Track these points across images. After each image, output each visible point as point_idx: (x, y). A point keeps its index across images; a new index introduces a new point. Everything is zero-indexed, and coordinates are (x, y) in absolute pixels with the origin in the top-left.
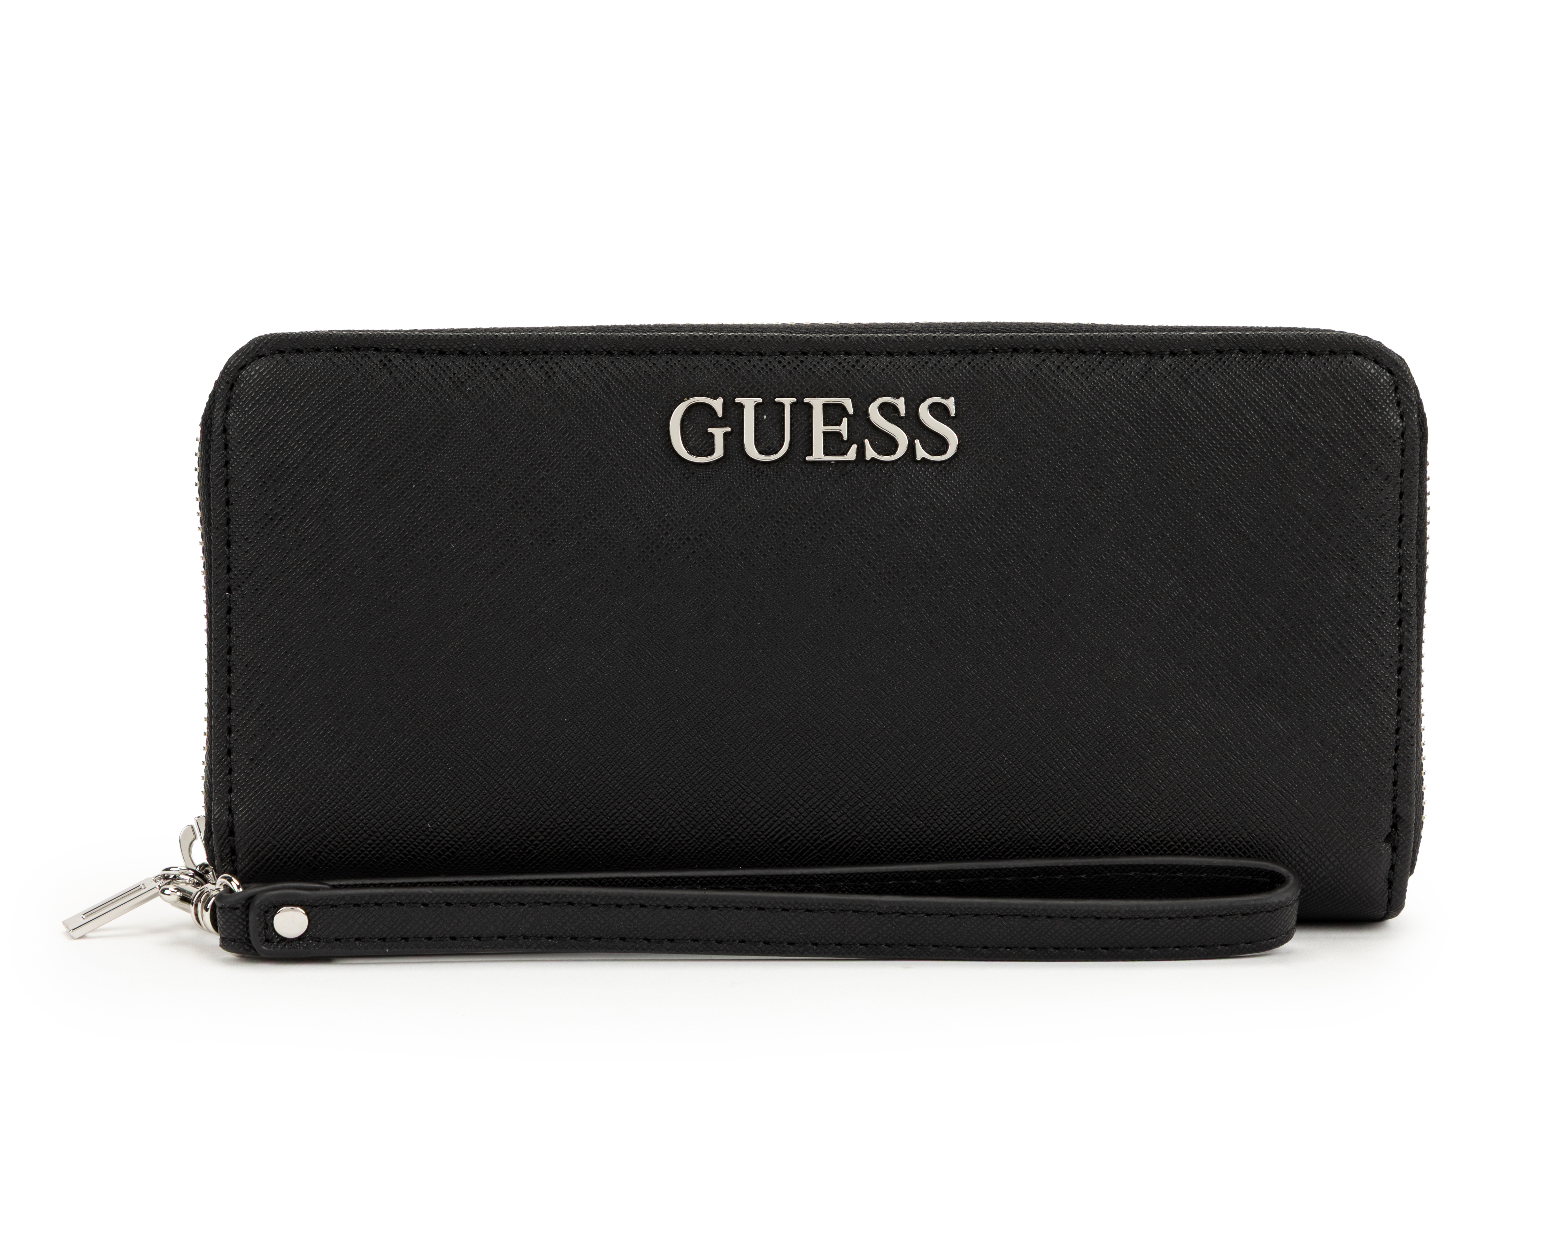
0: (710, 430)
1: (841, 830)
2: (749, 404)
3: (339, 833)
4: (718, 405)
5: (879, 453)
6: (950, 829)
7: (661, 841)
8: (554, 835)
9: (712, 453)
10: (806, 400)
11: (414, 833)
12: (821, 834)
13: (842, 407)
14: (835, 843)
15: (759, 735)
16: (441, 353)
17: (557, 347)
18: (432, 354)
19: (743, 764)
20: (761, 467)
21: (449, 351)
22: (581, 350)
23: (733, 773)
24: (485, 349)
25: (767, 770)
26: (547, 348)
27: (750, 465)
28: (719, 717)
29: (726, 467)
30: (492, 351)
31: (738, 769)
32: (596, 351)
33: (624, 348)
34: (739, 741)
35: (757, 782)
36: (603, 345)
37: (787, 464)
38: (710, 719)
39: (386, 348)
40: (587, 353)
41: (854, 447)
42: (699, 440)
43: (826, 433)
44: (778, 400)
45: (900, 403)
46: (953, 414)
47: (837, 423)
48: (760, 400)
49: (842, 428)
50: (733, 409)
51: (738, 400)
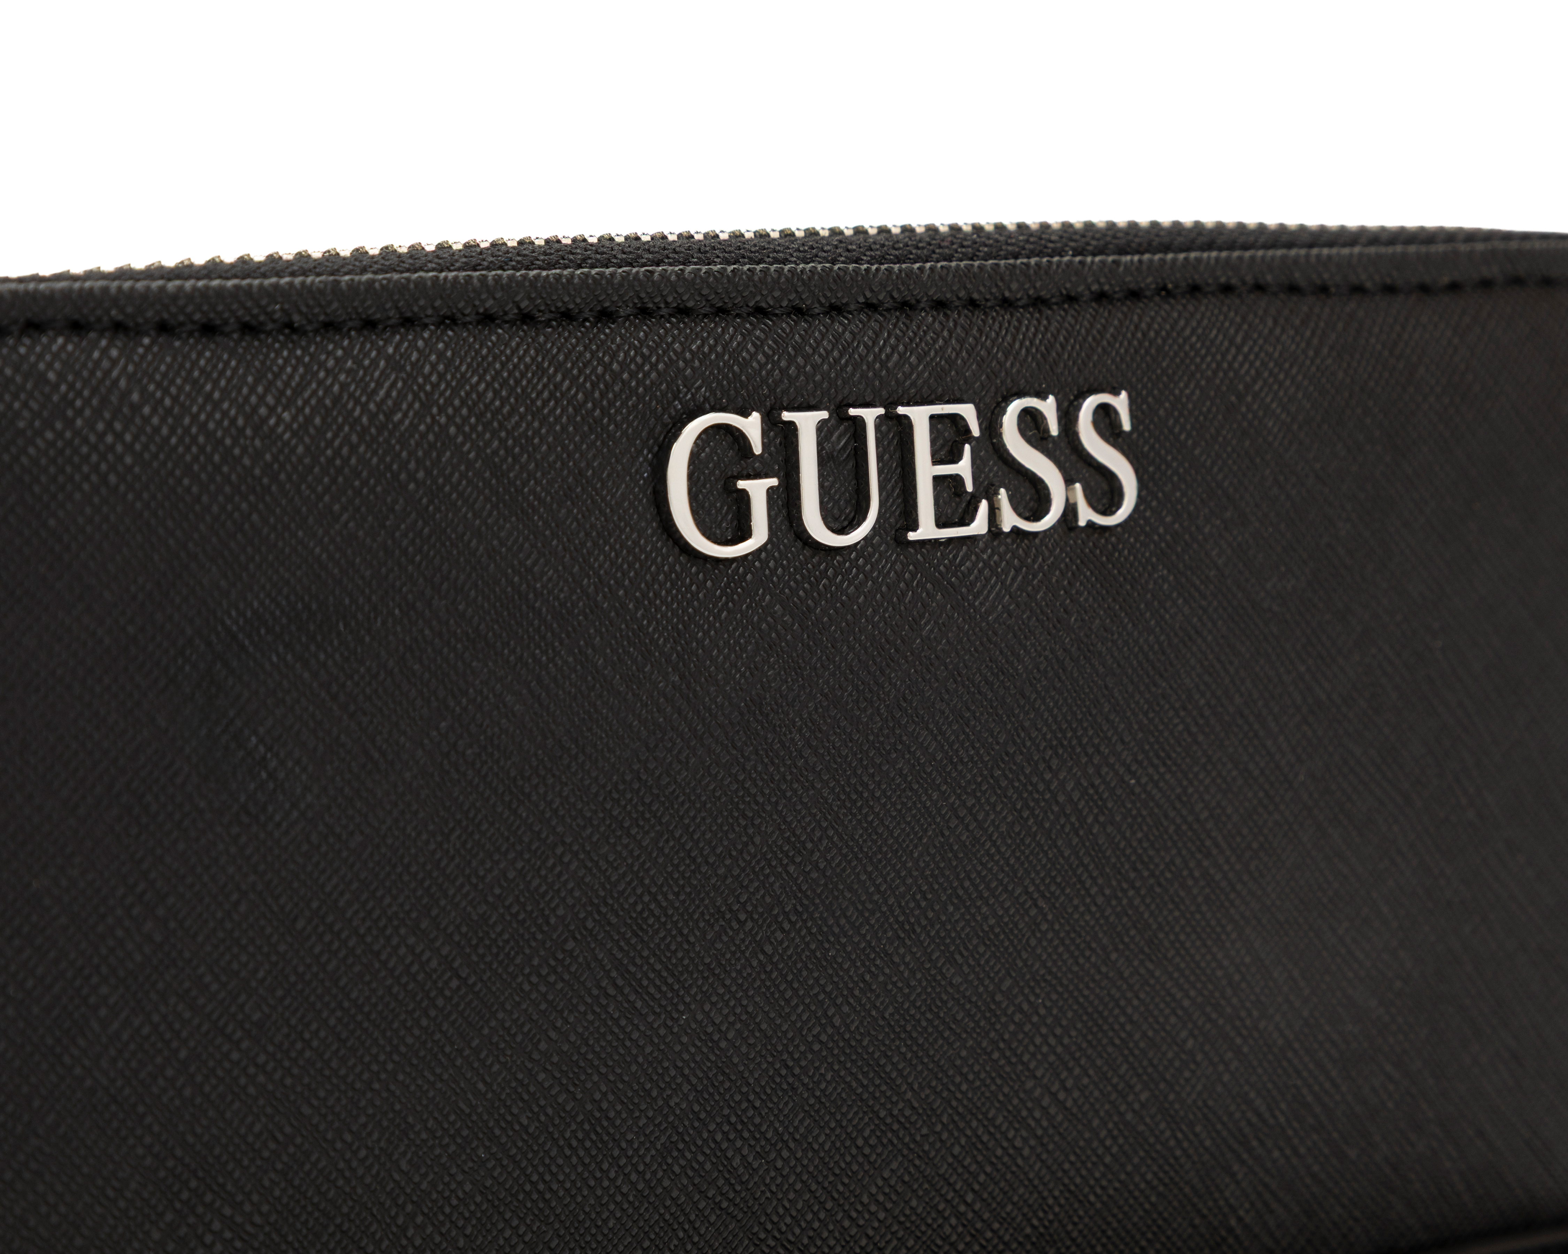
0: (742, 484)
2: (807, 423)
4: (752, 427)
5: (1021, 517)
9: (743, 533)
10: (901, 410)
13: (956, 420)
15: (818, 1135)
16: (209, 330)
17: (434, 308)
18: (191, 334)
19: (790, 1201)
20: (833, 559)
21: (226, 322)
22: (478, 313)
23: (773, 1222)
24: (296, 318)
25: (829, 1205)
26: (416, 309)
27: (813, 557)
28: (754, 1108)
29: (772, 564)
30: (310, 322)
31: (781, 1211)
32: (506, 313)
33: (560, 304)
34: (785, 1154)
35: (811, 1233)
36: (522, 300)
37: (875, 548)
38: (737, 1116)
39: (99, 320)
40: (487, 319)
41: (984, 505)
42: (722, 507)
43: (938, 480)
44: (852, 412)
45: (1048, 407)
46: (1127, 426)
47: (954, 457)
48: (824, 415)
49: (964, 468)
50: (775, 437)
51: (787, 416)
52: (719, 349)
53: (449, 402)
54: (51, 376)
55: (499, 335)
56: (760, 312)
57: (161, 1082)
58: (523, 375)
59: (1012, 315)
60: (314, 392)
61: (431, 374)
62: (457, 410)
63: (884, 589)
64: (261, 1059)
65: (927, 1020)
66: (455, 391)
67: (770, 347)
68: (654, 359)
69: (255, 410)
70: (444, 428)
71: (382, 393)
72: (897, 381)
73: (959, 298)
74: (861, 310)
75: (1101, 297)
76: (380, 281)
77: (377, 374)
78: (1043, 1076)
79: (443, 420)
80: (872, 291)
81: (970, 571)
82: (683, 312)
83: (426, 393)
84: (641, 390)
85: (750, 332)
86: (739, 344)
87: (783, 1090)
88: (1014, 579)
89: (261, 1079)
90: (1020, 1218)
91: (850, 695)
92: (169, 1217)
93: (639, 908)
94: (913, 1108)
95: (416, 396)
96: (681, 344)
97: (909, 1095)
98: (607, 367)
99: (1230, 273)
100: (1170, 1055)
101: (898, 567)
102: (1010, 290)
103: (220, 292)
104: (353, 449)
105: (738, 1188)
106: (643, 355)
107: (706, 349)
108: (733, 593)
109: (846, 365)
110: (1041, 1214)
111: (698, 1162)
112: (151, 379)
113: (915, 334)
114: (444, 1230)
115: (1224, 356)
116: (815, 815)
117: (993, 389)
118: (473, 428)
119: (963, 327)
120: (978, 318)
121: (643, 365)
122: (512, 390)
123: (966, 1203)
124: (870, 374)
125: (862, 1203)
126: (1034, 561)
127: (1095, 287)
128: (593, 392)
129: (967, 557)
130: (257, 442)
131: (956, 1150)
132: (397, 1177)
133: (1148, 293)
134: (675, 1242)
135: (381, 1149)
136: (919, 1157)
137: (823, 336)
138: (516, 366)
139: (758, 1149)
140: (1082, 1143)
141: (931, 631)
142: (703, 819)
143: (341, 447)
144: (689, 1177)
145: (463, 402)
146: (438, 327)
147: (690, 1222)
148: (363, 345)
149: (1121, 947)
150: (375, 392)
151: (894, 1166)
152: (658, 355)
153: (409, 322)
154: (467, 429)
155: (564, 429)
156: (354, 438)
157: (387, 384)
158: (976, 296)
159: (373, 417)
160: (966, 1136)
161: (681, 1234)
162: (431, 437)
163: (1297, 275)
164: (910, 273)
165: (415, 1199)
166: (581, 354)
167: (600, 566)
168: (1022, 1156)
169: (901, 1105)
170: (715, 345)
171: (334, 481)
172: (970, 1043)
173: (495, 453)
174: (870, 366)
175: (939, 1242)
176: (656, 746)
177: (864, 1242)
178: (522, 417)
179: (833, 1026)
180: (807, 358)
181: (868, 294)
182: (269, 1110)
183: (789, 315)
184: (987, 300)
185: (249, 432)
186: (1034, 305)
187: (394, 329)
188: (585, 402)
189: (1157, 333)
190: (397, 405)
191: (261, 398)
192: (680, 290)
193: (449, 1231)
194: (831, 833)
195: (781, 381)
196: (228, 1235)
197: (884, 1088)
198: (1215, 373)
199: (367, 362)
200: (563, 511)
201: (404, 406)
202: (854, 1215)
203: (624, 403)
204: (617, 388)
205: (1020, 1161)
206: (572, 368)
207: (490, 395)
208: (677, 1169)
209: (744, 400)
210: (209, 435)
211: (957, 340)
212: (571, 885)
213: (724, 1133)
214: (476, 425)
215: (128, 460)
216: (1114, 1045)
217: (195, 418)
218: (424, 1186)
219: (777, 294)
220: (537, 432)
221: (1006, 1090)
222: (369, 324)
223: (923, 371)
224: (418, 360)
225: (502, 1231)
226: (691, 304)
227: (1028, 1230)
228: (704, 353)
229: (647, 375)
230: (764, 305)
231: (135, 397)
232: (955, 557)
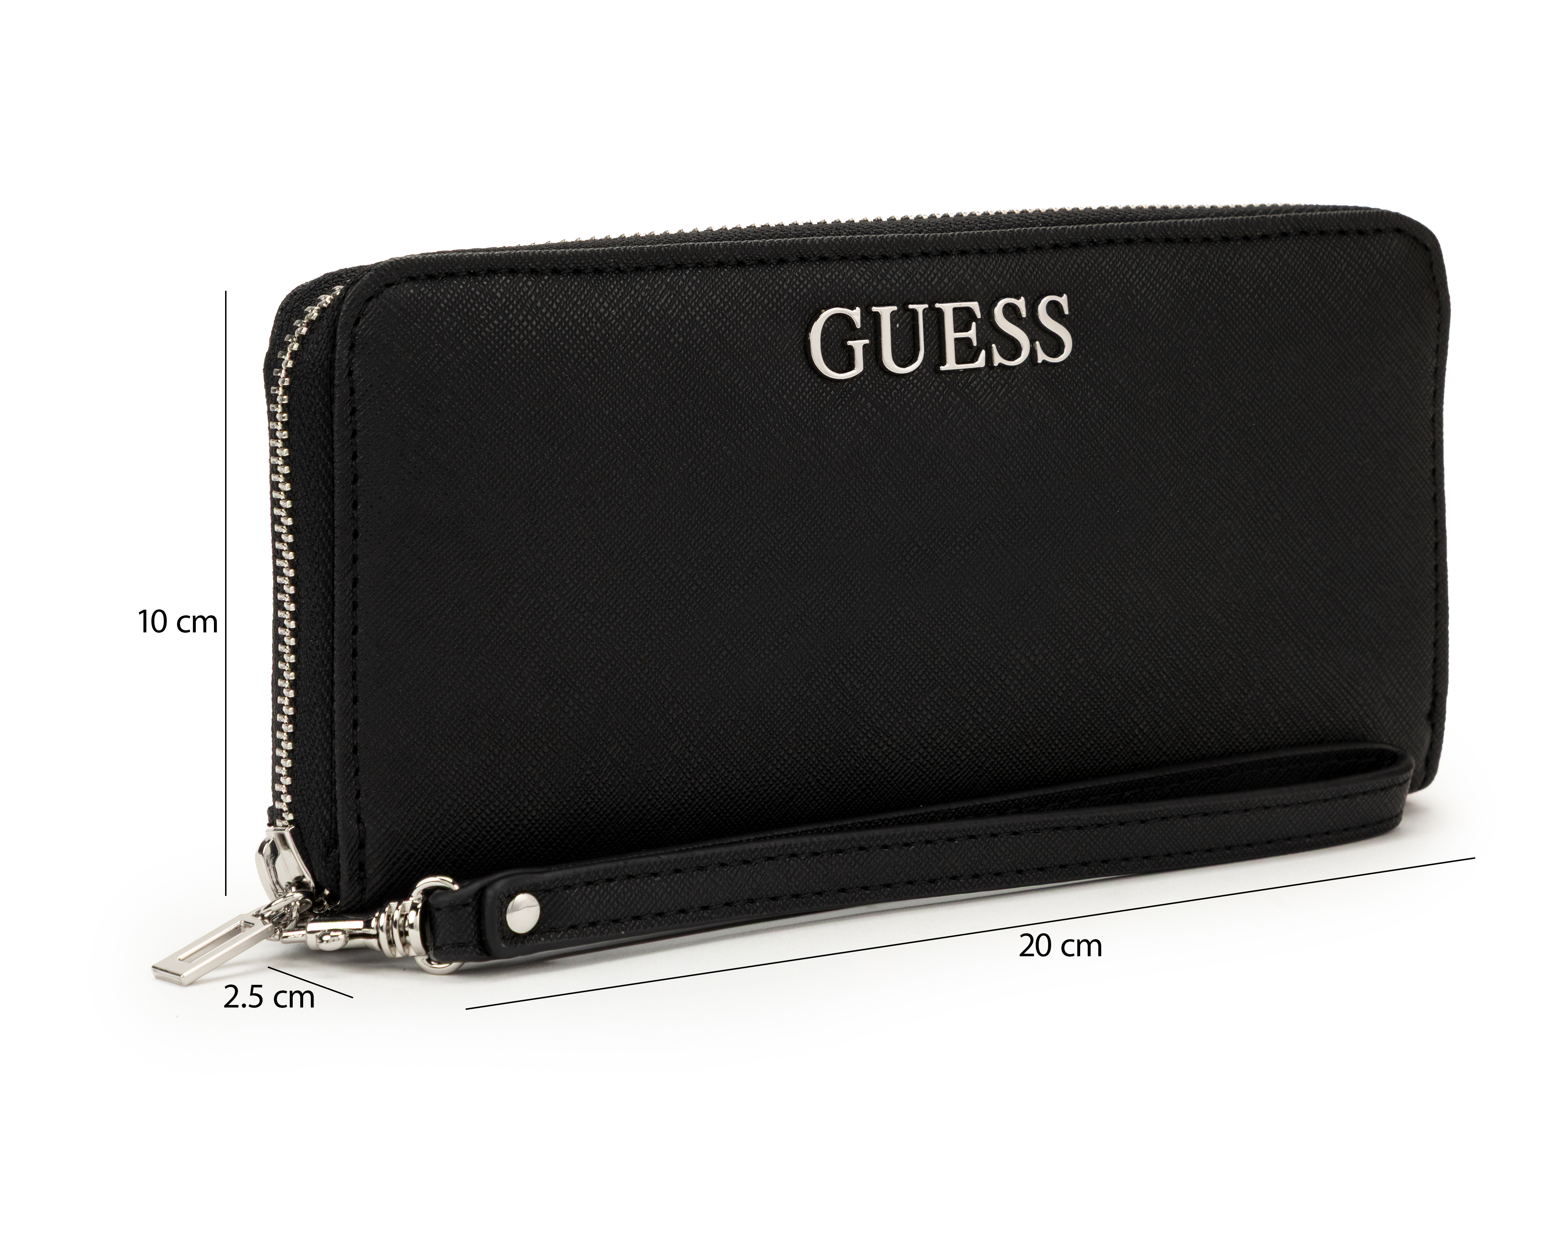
0: (850, 343)
1: (965, 766)
2: (885, 312)
3: (481, 831)
4: (856, 315)
5: (1005, 358)
6: (1063, 752)
7: (797, 800)
8: (695, 806)
9: (851, 367)
10: (937, 305)
11: (557, 821)
12: (946, 773)
13: (969, 310)
14: (958, 781)
15: (893, 673)
16: (577, 272)
17: (692, 260)
18: (568, 274)
19: (877, 706)
20: (900, 380)
21: (586, 268)
22: (715, 262)
23: (868, 717)
24: (621, 265)
25: (900, 710)
26: (682, 260)
27: (889, 379)
28: (857, 657)
29: (867, 383)
30: (629, 267)
31: (872, 712)
32: (729, 261)
33: (757, 256)
34: (874, 682)
35: (890, 724)
36: (737, 254)
37: (924, 375)
38: (848, 661)
39: (523, 268)
40: (720, 264)
41: (983, 353)
42: (840, 354)
43: (957, 340)
44: (911, 306)
45: (1021, 303)
46: (1066, 312)
47: (967, 328)
48: (895, 308)
49: (972, 334)
50: (870, 319)
51: (874, 309)
52: (840, 277)
53: (697, 304)
54: (498, 294)
55: (725, 272)
56: (864, 258)
57: (544, 631)
58: (736, 291)
59: (1003, 257)
60: (628, 300)
61: (688, 291)
62: (701, 308)
63: (927, 395)
64: (595, 621)
65: (953, 615)
66: (700, 299)
67: (868, 275)
68: (805, 282)
69: (598, 309)
70: (694, 317)
71: (663, 301)
72: (937, 291)
73: (974, 249)
74: (919, 256)
75: (1056, 247)
76: (664, 247)
77: (660, 292)
78: (1021, 648)
79: (694, 313)
80: (925, 246)
81: (976, 386)
82: (823, 259)
83: (685, 300)
84: (798, 297)
85: (857, 268)
86: (851, 274)
87: (872, 648)
88: (1001, 390)
89: (594, 631)
90: (1009, 723)
91: (908, 448)
92: (547, 697)
93: (793, 553)
94: (946, 661)
95: (680, 302)
96: (821, 274)
97: (944, 654)
98: (781, 287)
99: (1130, 233)
100: (1096, 639)
101: (936, 384)
102: (1003, 244)
103: (583, 254)
104: (647, 327)
105: (848, 698)
106: (800, 281)
107: (834, 277)
108: (845, 397)
109: (909, 284)
110: (1022, 721)
111: (826, 683)
112: (547, 295)
113: (948, 268)
114: (688, 711)
115: (1124, 276)
116: (889, 508)
117: (991, 295)
118: (709, 317)
119: (975, 264)
120: (985, 259)
121: (800, 285)
122: (730, 298)
123: (978, 712)
124: (922, 288)
125: (918, 710)
126: (1013, 381)
127: (1051, 242)
128: (772, 299)
129: (974, 379)
130: (598, 325)
131: (972, 684)
132: (664, 683)
133: (1083, 244)
134: (814, 724)
135: (656, 668)
136: (950, 687)
137: (897, 269)
138: (732, 287)
139: (859, 678)
140: (1045, 684)
141: (953, 416)
142: (827, 509)
143: (640, 327)
144: (821, 691)
145: (704, 304)
146: (693, 269)
147: (822, 715)
148: (655, 277)
149: (1065, 581)
150: (659, 300)
151: (936, 691)
152: (808, 280)
153: (679, 266)
154: (706, 317)
155: (757, 317)
156: (647, 323)
157: (665, 297)
158: (983, 248)
159: (657, 312)
160: (977, 677)
161: (817, 721)
162: (687, 322)
163: (1169, 233)
164: (946, 237)
165: (674, 695)
166: (767, 280)
167: (774, 384)
168: (1010, 689)
169: (939, 659)
170: (839, 275)
171: (636, 343)
172: (978, 628)
173: (720, 328)
174: (922, 284)
175: (963, 733)
176: (802, 472)
177: (919, 730)
178: (735, 311)
179: (900, 617)
180: (888, 280)
181: (923, 248)
182: (598, 647)
183: (879, 259)
184: (990, 250)
185: (594, 320)
186: (1017, 252)
187: (672, 270)
188: (768, 304)
189: (1086, 265)
190: (670, 306)
191: (602, 304)
192: (821, 248)
193: (691, 712)
194: (897, 517)
195: (873, 292)
196: (577, 708)
197: (929, 650)
198: (1119, 284)
199: (656, 286)
200: (755, 357)
201: (674, 307)
202: (914, 715)
203: (789, 304)
204: (785, 297)
205: (1008, 692)
206: (762, 287)
207: (718, 301)
208: (814, 687)
209: (853, 301)
210: (574, 321)
211: (971, 270)
212: (756, 540)
213: (840, 669)
214: (710, 316)
215: (534, 333)
216: (1062, 632)
217: (567, 313)
218: (678, 689)
219: (873, 249)
220: (742, 318)
221: (1000, 654)
222: (659, 268)
223: (951, 286)
224: (682, 285)
225: (720, 713)
226: (827, 255)
227: (1015, 729)
228: (832, 279)
229: (801, 290)
230: (866, 254)
231: (539, 304)
232: (968, 379)
